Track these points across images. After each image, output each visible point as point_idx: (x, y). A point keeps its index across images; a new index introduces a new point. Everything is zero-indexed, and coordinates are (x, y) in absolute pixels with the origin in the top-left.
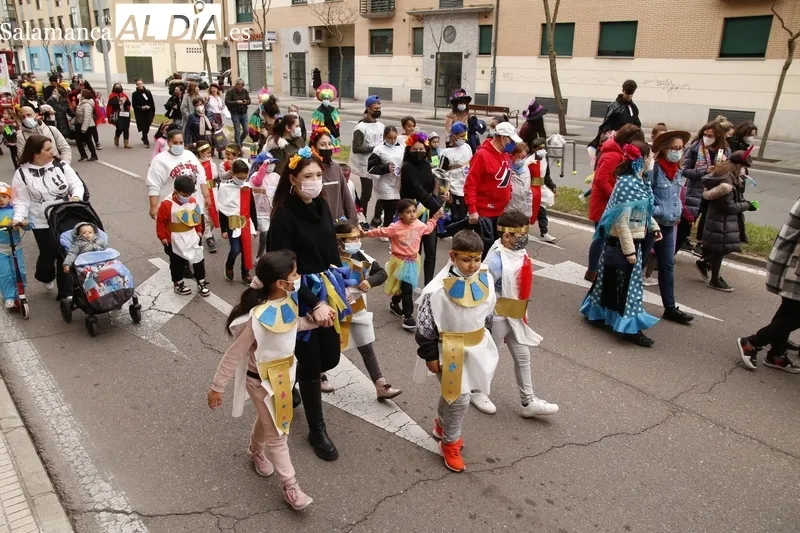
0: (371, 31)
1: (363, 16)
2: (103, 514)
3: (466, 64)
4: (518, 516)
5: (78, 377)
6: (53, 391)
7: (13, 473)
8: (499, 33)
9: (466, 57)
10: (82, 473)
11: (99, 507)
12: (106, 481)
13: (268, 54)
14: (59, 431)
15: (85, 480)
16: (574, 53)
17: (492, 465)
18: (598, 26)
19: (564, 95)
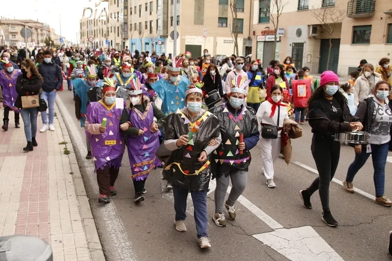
0: (354, 27)
1: (349, 17)
5: (137, 226)
6: (122, 232)
13: (277, 43)
14: (122, 258)
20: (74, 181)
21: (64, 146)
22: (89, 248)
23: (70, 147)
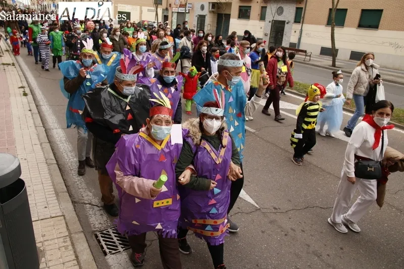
0: (240, 6)
2: (87, 205)
3: (287, 27)
4: (286, 235)
6: (70, 152)
7: (50, 181)
8: (306, 12)
9: (288, 23)
10: (80, 187)
11: (87, 202)
12: (91, 192)
13: (187, 14)
15: (81, 190)
17: (275, 211)
18: (360, 11)
20: (32, 116)
21: (22, 89)
22: (47, 163)
23: (27, 91)
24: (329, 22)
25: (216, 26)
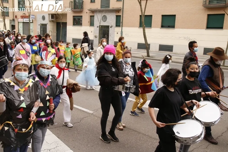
0: (74, 16)
3: (111, 30)
8: (124, 18)
9: (111, 27)
13: (31, 24)
16: (152, 26)
18: (161, 17)
19: (149, 42)
24: (141, 25)
25: (56, 32)
